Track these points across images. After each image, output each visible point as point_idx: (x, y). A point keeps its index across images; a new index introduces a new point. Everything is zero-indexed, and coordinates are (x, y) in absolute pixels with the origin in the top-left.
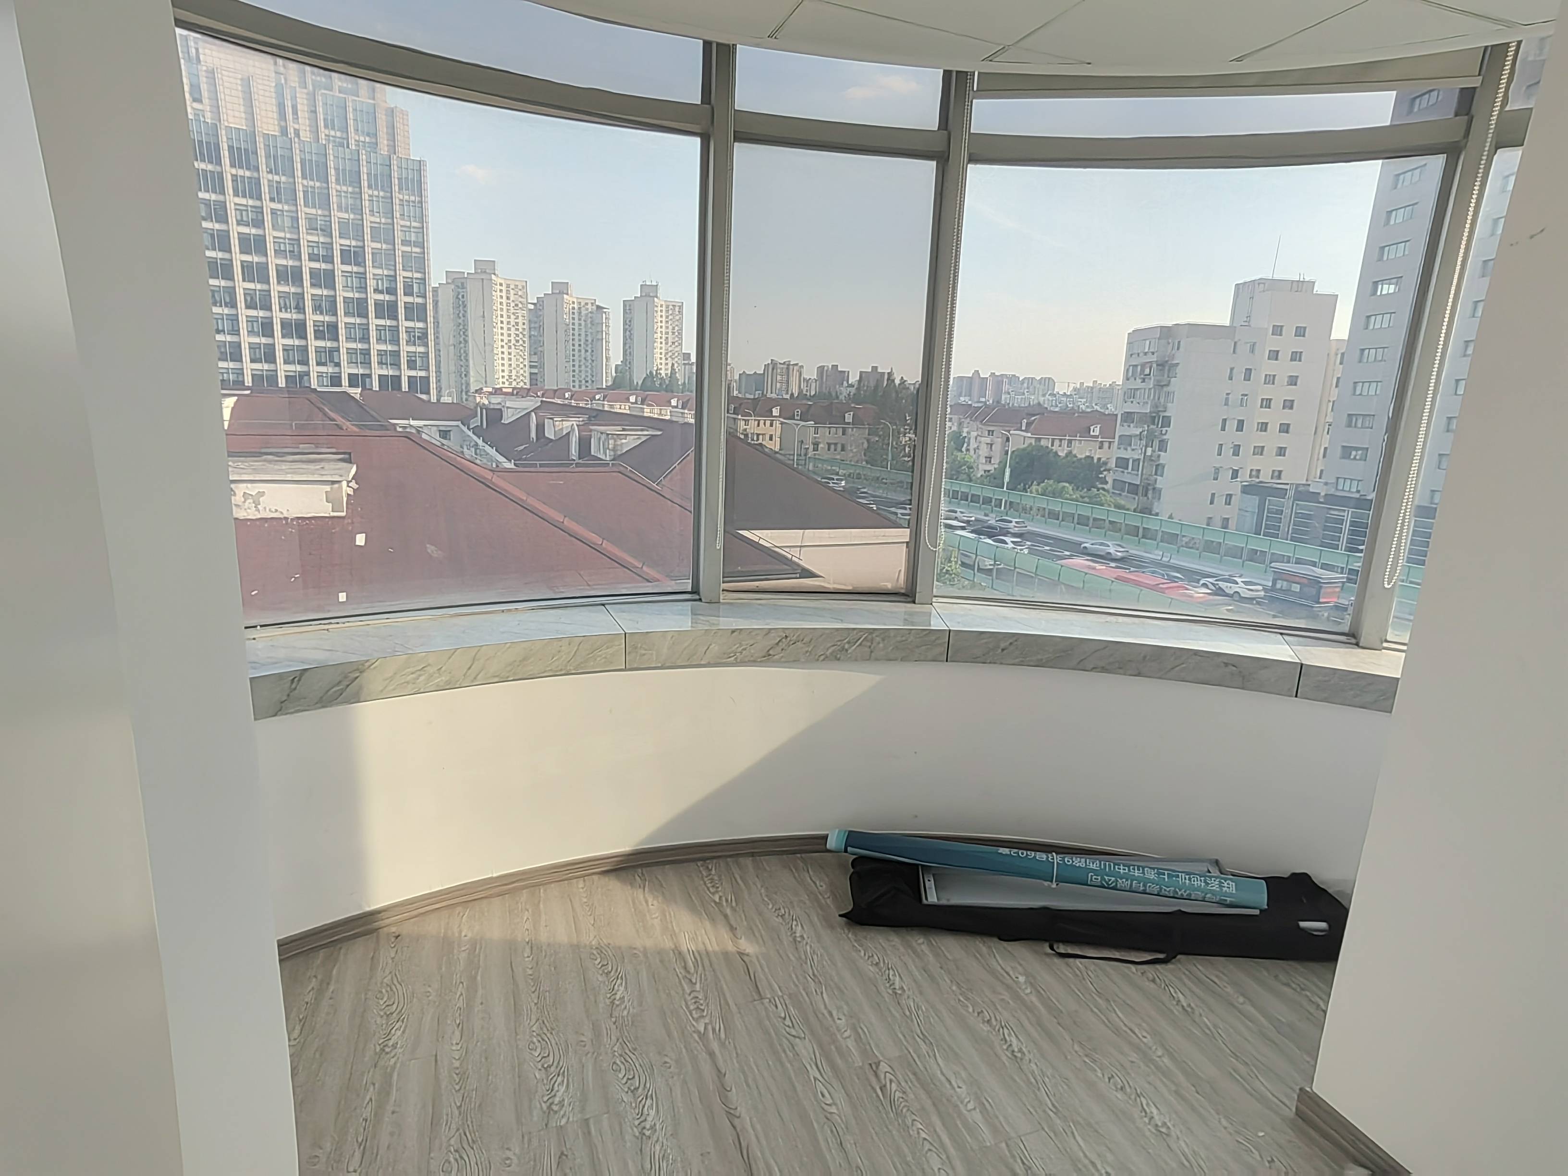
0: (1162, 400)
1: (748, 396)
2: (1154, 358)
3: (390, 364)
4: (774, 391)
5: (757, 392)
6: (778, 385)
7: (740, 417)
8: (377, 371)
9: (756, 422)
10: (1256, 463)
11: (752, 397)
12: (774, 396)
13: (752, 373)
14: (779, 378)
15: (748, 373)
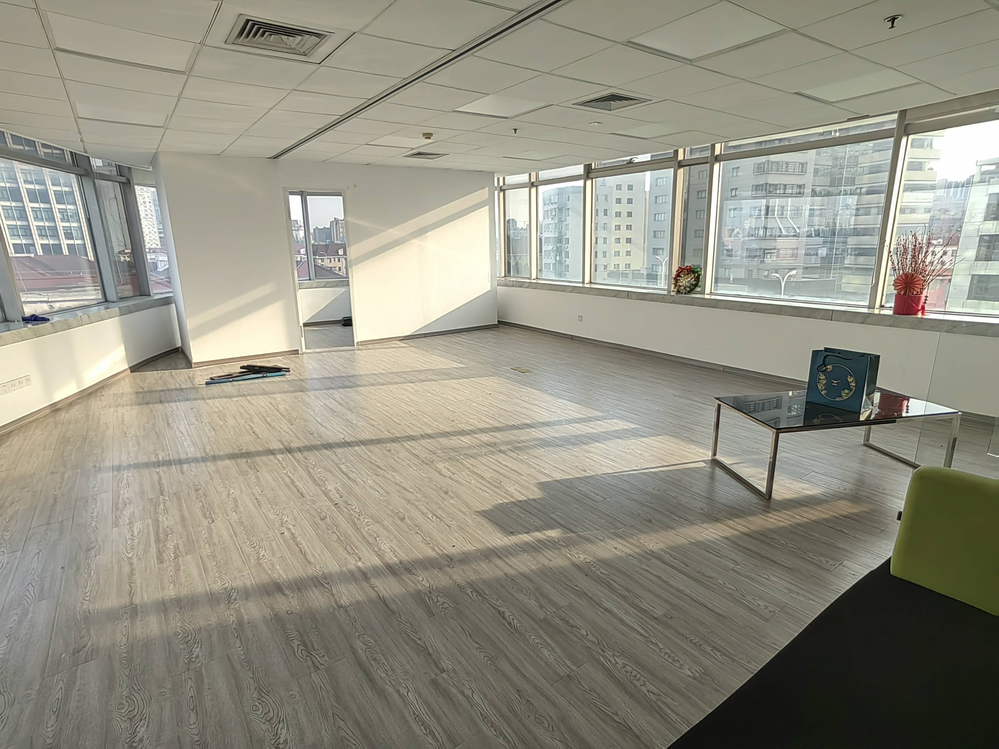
0: (563, 229)
1: (321, 243)
2: (556, 206)
3: (50, 236)
4: (339, 239)
5: (327, 241)
6: (341, 234)
7: (317, 257)
8: (39, 242)
9: (329, 260)
10: (615, 260)
11: (324, 244)
12: (339, 242)
13: (322, 227)
14: (341, 229)
15: (320, 228)
